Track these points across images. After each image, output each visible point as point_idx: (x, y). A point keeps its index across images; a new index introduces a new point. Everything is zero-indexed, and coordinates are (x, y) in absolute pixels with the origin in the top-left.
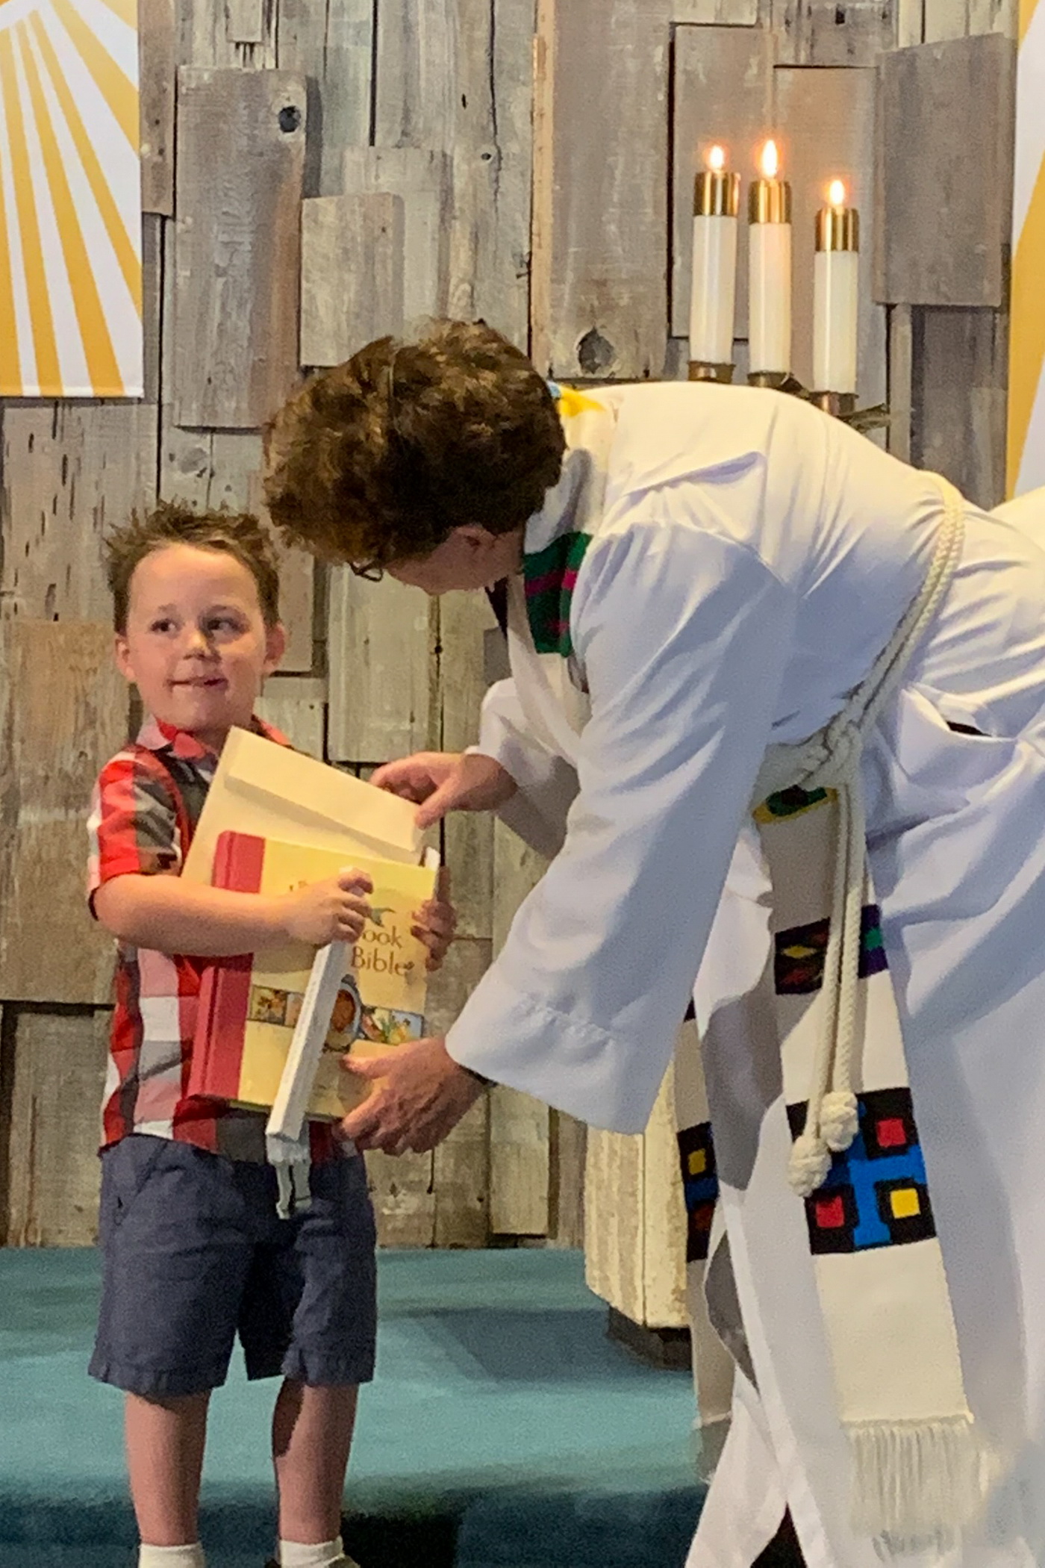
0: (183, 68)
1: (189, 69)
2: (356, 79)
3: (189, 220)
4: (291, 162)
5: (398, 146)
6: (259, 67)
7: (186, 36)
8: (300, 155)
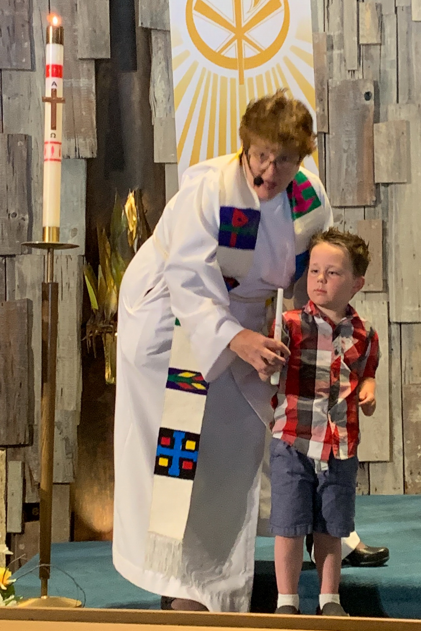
0: (330, 80)
1: (332, 81)
2: (391, 80)
3: (334, 134)
4: (369, 111)
5: (407, 103)
6: (357, 78)
7: (331, 69)
8: (372, 109)
